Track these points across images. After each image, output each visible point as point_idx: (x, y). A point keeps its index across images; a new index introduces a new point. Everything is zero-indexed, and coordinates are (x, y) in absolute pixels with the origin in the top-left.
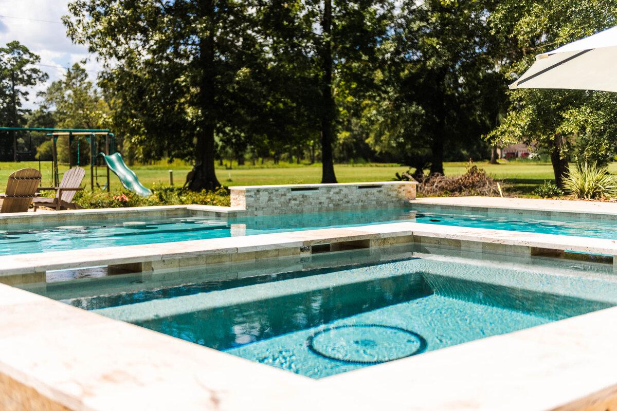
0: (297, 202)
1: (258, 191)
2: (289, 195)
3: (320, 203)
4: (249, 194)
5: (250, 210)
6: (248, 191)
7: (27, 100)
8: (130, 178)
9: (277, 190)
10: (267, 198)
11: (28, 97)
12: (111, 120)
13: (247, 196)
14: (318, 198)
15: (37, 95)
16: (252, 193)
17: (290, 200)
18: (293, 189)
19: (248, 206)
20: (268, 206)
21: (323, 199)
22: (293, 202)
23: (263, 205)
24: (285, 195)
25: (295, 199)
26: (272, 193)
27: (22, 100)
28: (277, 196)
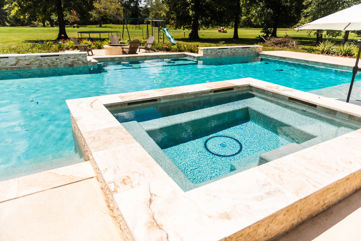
0: (220, 53)
1: (208, 49)
2: (218, 51)
3: (228, 53)
4: (204, 50)
5: (204, 56)
6: (204, 49)
7: (141, 3)
8: (170, 37)
9: (214, 49)
10: (210, 52)
11: (141, 2)
12: (165, 15)
13: (204, 51)
14: (227, 52)
15: (144, 2)
16: (206, 50)
17: (218, 52)
18: (219, 49)
19: (204, 54)
20: (210, 54)
21: (229, 52)
22: (219, 53)
23: (209, 54)
24: (216, 51)
25: (220, 52)
26: (212, 50)
27: (140, 4)
28: (213, 51)
